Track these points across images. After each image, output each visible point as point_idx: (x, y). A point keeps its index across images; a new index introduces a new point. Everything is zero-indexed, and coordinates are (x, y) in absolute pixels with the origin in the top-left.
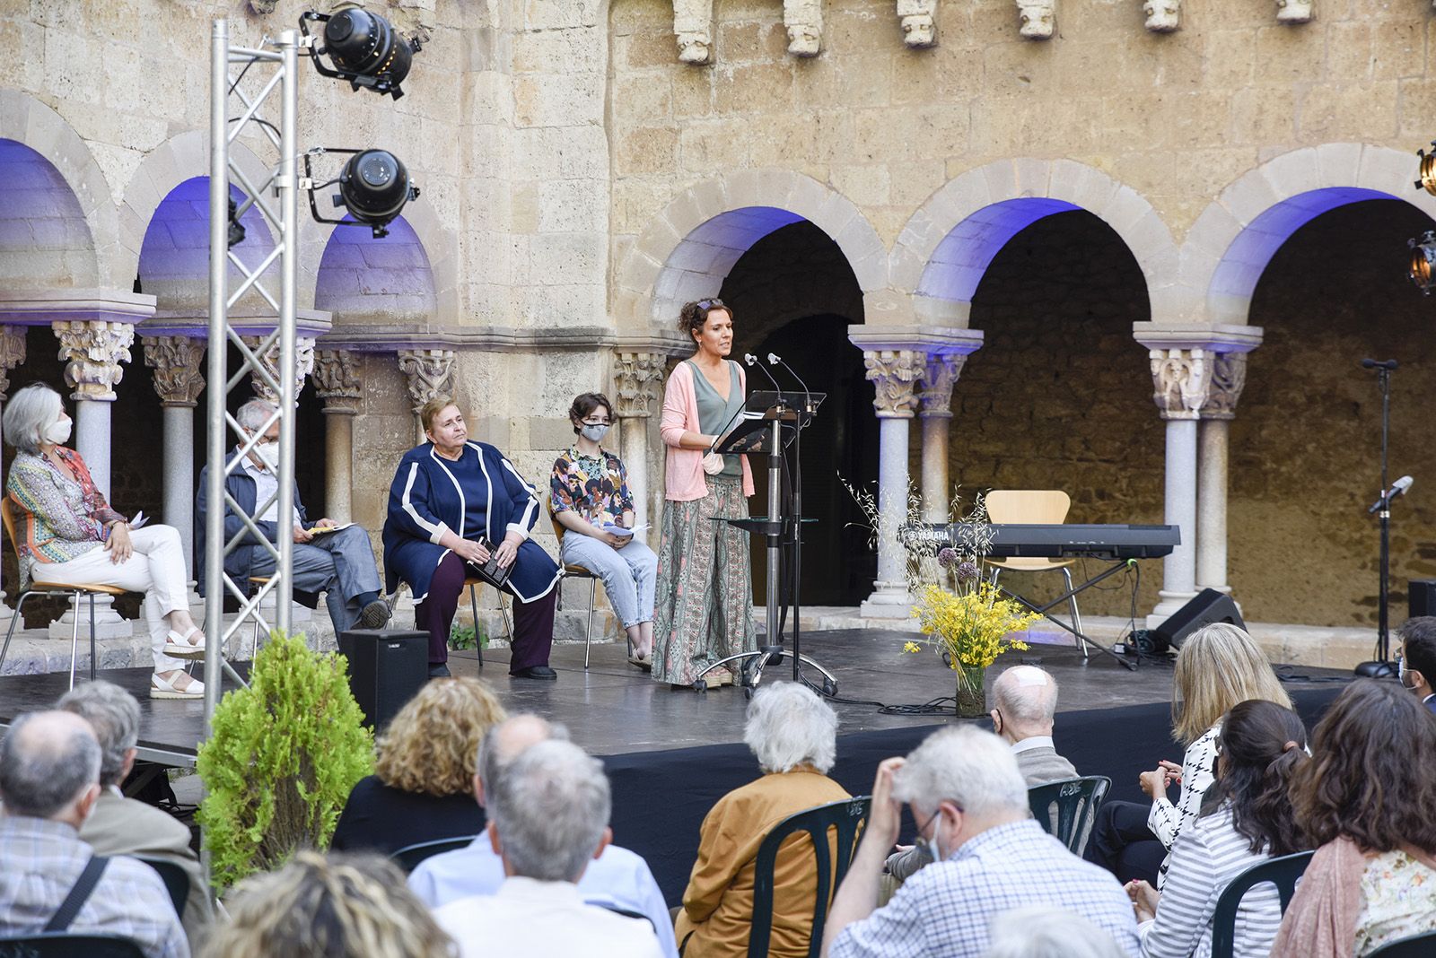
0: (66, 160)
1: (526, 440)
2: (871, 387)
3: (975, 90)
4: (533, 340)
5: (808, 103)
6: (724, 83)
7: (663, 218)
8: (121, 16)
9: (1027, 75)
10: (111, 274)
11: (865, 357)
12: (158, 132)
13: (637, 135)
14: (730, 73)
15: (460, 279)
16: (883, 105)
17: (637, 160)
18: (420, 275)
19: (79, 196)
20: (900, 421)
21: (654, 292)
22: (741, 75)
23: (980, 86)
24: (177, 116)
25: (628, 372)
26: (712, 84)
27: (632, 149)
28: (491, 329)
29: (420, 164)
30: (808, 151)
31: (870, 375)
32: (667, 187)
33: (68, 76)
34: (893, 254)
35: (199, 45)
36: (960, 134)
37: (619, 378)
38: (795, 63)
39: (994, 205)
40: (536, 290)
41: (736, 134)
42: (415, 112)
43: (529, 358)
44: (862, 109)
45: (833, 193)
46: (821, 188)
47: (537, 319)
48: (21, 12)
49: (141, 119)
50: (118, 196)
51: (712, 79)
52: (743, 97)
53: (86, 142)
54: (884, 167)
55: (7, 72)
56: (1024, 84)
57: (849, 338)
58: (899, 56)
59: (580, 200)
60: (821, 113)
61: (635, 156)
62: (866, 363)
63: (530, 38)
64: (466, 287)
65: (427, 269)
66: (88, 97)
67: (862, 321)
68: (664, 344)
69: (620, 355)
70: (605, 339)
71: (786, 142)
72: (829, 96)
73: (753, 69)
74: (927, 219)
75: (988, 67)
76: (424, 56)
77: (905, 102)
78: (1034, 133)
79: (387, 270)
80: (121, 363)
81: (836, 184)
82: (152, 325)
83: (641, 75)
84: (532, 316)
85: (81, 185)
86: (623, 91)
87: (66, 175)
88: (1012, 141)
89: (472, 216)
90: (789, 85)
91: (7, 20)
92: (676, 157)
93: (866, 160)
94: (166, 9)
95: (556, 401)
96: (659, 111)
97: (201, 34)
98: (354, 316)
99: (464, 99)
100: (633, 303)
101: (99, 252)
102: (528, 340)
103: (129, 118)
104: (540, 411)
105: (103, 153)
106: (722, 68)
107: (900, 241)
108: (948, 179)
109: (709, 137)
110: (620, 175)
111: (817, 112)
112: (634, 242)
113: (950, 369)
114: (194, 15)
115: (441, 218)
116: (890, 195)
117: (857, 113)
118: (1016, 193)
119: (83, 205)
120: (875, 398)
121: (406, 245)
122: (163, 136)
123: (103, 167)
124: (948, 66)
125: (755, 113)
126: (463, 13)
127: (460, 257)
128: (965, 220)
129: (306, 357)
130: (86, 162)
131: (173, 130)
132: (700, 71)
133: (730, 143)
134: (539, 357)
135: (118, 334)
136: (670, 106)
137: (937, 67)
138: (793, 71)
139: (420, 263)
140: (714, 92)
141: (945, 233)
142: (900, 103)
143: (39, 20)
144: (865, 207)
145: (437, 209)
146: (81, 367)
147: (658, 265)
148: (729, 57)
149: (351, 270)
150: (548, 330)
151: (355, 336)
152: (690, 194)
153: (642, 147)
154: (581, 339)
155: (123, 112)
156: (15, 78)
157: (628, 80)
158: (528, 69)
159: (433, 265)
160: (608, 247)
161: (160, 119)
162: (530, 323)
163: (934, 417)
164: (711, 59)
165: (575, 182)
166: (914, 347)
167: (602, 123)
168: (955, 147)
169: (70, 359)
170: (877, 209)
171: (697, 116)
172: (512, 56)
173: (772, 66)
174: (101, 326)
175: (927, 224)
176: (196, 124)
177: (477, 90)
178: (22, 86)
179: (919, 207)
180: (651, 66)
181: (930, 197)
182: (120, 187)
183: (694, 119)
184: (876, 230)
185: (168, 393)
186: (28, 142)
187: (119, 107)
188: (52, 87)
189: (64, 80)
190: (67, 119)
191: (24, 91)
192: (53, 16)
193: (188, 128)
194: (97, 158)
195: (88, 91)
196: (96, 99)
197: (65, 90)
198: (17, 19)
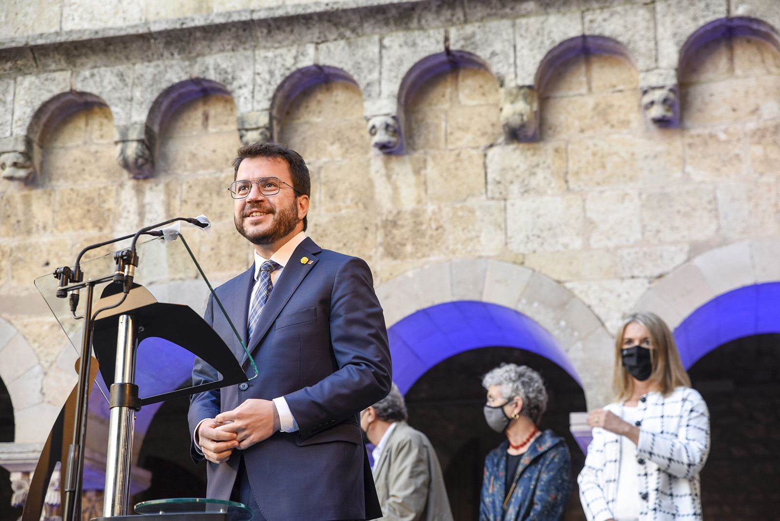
0: (536, 304)
8: (609, 166)
12: (675, 256)
24: (705, 234)
33: (539, 233)
48: (475, 195)
49: (645, 249)
53: (565, 284)
55: (460, 246)
66: (566, 246)
85: (558, 323)
87: (537, 318)
91: (458, 205)
97: (737, 151)
103: (627, 251)
114: (723, 137)
122: (681, 258)
123: (592, 301)
130: (565, 302)
131: (697, 249)
143: (497, 195)
155: (618, 248)
156: (469, 250)
161: (675, 243)
176: (738, 237)
178: (477, 254)
182: (618, 315)
186: (485, 299)
187: (611, 244)
188: (517, 246)
189: (532, 238)
190: (537, 269)
191: (480, 257)
192: (515, 189)
193: (725, 242)
194: (582, 296)
195: (563, 240)
196: (577, 243)
197: (534, 245)
198: (472, 202)
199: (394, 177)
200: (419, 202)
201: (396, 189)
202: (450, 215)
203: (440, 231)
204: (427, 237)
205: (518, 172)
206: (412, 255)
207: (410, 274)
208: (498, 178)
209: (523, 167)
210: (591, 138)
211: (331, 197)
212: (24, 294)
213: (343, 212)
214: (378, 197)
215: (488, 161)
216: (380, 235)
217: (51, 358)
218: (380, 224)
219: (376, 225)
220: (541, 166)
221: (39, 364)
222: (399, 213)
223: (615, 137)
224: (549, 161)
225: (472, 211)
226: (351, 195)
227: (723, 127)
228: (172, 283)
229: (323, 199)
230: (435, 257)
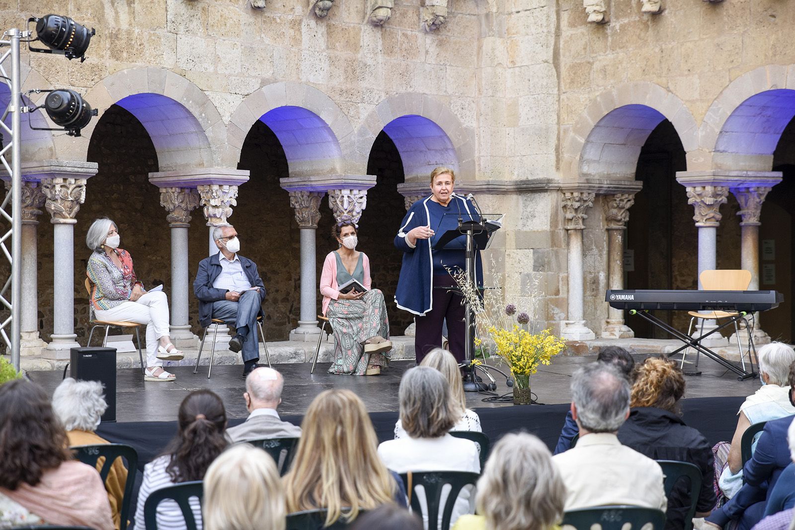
0: (191, 102)
1: (514, 243)
2: (692, 208)
3: (746, 25)
4: (515, 187)
5: (657, 41)
6: (615, 33)
7: (585, 114)
8: (228, 25)
9: (774, 13)
10: (222, 160)
11: (687, 190)
12: (254, 85)
13: (573, 67)
14: (617, 27)
15: (477, 155)
16: (696, 39)
17: (572, 82)
18: (451, 153)
19: (200, 120)
20: (709, 229)
21: (582, 157)
22: (623, 28)
23: (748, 23)
24: (268, 75)
25: (569, 203)
26: (609, 34)
27: (570, 75)
28: (489, 181)
29: (446, 91)
30: (657, 70)
31: (690, 201)
32: (587, 96)
33: (193, 59)
34: (701, 128)
35: (282, 36)
36: (737, 53)
37: (565, 207)
38: (650, 18)
39: (757, 95)
40: (518, 158)
41: (621, 63)
42: (442, 63)
43: (514, 197)
44: (685, 42)
45: (670, 93)
46: (663, 91)
47: (518, 175)
48: (161, 28)
49: (242, 78)
50: (226, 119)
51: (609, 31)
52: (624, 41)
53: (205, 92)
54: (697, 76)
55: (152, 59)
56: (773, 19)
57: (677, 179)
58: (704, 9)
59: (538, 106)
60: (664, 46)
61: (572, 79)
62: (688, 195)
63: (515, 16)
64: (479, 158)
65: (453, 149)
66: (206, 69)
67: (685, 169)
68: (590, 187)
69: (564, 194)
70: (551, 185)
71: (646, 65)
72: (668, 36)
73: (629, 24)
74: (719, 106)
75: (752, 10)
76: (448, 32)
77: (708, 36)
78: (778, 49)
79: (436, 151)
80: (231, 206)
81: (672, 88)
82: (290, 186)
83: (574, 32)
84: (516, 173)
85: (201, 115)
86: (566, 42)
87: (191, 110)
88: (766, 55)
89: (482, 118)
90: (647, 31)
91: (152, 32)
92: (591, 78)
93: (686, 73)
94: (259, 19)
95: (527, 221)
96: (583, 52)
97: (284, 30)
98: (424, 177)
99: (478, 54)
100: (571, 164)
101: (214, 148)
102: (512, 187)
103: (234, 78)
104: (520, 227)
105: (216, 98)
106: (614, 24)
107: (705, 120)
108: (730, 81)
109: (608, 65)
110: (564, 91)
111: (662, 47)
112: (571, 129)
113: (756, 196)
114: (278, 21)
115: (462, 121)
116: (700, 93)
117: (682, 45)
118: (767, 87)
119: (202, 125)
120: (694, 215)
121: (441, 137)
122: (257, 86)
123: (216, 104)
124: (731, 12)
125: (630, 49)
126: (477, 6)
127: (476, 142)
128: (741, 105)
129: (361, 200)
130: (204, 102)
131: (264, 82)
132: (603, 27)
133: (618, 68)
134: (520, 197)
135: (227, 191)
136: (588, 49)
137: (725, 13)
138: (649, 23)
139: (450, 147)
140: (610, 39)
141: (729, 114)
142: (705, 37)
143: (173, 31)
144: (687, 101)
145: (459, 116)
146: (208, 209)
147: (583, 141)
148: (617, 18)
149: (421, 152)
150: (521, 181)
151: (423, 188)
152: (598, 99)
153: (574, 74)
154: (537, 185)
155: (230, 75)
156: (157, 62)
157: (568, 36)
158: (514, 34)
159: (456, 147)
160: (557, 132)
161: (255, 77)
162: (515, 178)
163: (747, 226)
164: (606, 20)
165: (536, 96)
166: (714, 184)
167: (551, 62)
168: (735, 61)
169: (205, 205)
170: (693, 102)
171: (602, 53)
172: (506, 28)
173: (639, 21)
174: (215, 187)
175: (719, 109)
176: (281, 79)
177: (484, 48)
178: (162, 65)
179: (716, 99)
180: (579, 27)
181: (721, 92)
182: (228, 114)
183: (600, 55)
184: (693, 114)
185: (301, 222)
187: (227, 72)
188: (183, 65)
189: (189, 61)
190: (192, 81)
191: (163, 68)
192: (182, 28)
193: (275, 81)
194: (212, 100)
195: (205, 65)
196: (211, 69)
197: (190, 66)
198: (159, 31)
199: (116, 4)
200: (130, 25)
201: (117, 13)
202: (148, 37)
203: (142, 46)
204: (135, 49)
205: (183, 18)
206: (127, 59)
207: (125, 71)
208: (173, 19)
209: (186, 16)
210: (220, 5)
211: (78, 10)
213: (86, 21)
214: (106, 16)
215: (168, 7)
216: (108, 41)
218: (108, 35)
219: (106, 35)
220: (195, 17)
222: (119, 29)
223: (232, 8)
224: (199, 15)
225: (159, 38)
226: (90, 11)
227: (279, 15)
229: (72, 8)
230: (139, 64)
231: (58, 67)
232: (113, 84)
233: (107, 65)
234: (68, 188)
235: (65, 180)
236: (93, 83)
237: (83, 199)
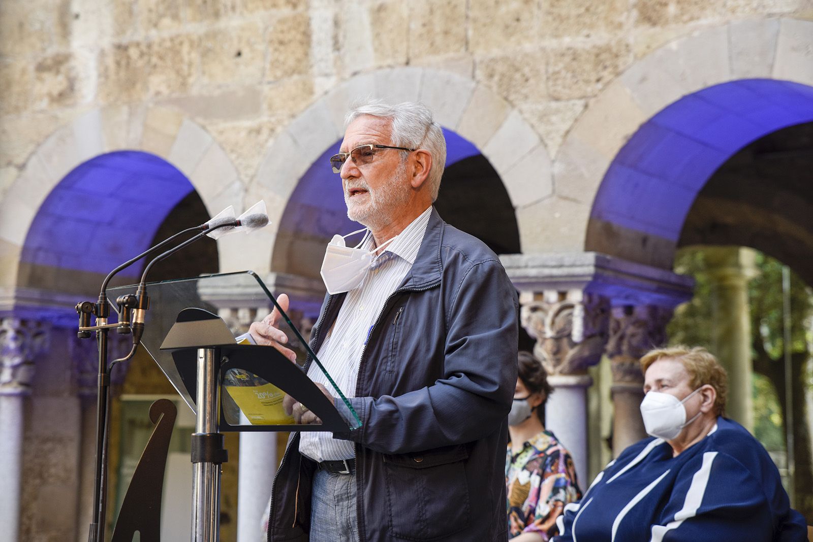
186: (777, 75)
191: (770, 15)
206: (677, 18)
207: (674, 45)
212: (217, 93)
217: (251, 172)
221: (239, 179)
228: (379, 72)
230: (708, 19)
231: (526, 70)
232: (643, 79)
233: (631, 40)
234: (545, 312)
235: (539, 295)
236: (600, 86)
237: (577, 332)
